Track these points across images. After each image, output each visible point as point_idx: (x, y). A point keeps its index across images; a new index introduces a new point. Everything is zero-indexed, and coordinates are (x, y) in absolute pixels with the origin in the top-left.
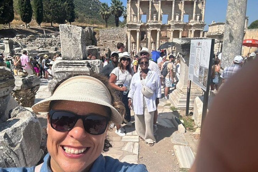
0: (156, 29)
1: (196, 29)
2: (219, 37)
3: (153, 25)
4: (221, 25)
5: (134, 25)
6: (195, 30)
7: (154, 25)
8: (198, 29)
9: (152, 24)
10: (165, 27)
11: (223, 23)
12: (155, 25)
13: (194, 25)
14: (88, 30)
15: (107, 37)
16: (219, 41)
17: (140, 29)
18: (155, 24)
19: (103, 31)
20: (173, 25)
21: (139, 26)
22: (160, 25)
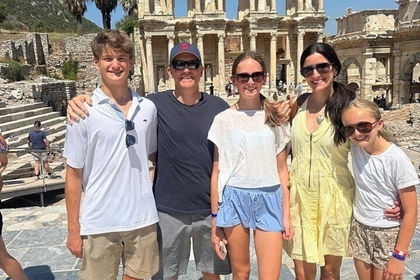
0: (213, 32)
1: (307, 30)
2: (371, 45)
3: (206, 21)
4: (371, 16)
5: (160, 22)
6: (306, 32)
7: (209, 21)
8: (310, 30)
9: (204, 20)
10: (233, 26)
11: (376, 11)
12: (212, 21)
13: (303, 20)
14: (35, 39)
15: (87, 56)
16: (371, 53)
17: (174, 34)
18: (212, 19)
19: (76, 40)
20: (254, 21)
21: (172, 25)
22: (225, 21)
